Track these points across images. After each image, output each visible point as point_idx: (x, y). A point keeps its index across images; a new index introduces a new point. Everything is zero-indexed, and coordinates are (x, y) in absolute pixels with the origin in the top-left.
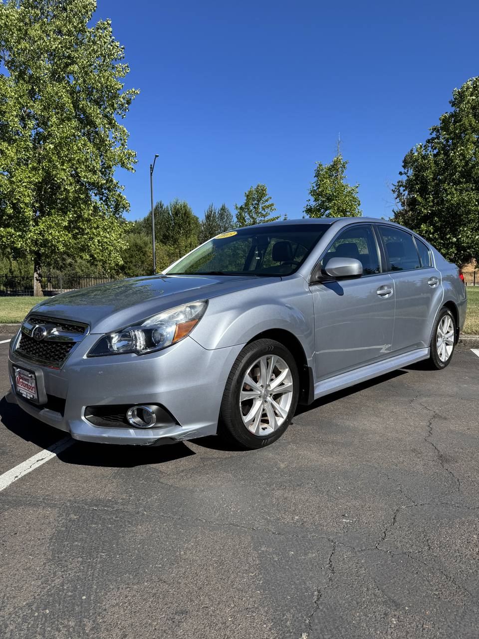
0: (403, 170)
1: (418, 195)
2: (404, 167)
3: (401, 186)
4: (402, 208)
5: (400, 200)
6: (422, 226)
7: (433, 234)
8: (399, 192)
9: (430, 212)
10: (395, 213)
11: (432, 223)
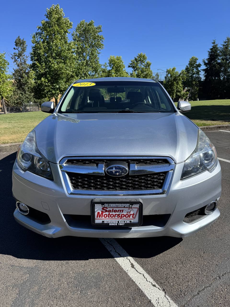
0: (16, 47)
1: (37, 62)
2: (16, 45)
3: (16, 55)
4: (18, 68)
5: (17, 63)
6: (42, 79)
7: (48, 83)
8: (15, 59)
9: (44, 72)
10: (14, 70)
11: (46, 78)
